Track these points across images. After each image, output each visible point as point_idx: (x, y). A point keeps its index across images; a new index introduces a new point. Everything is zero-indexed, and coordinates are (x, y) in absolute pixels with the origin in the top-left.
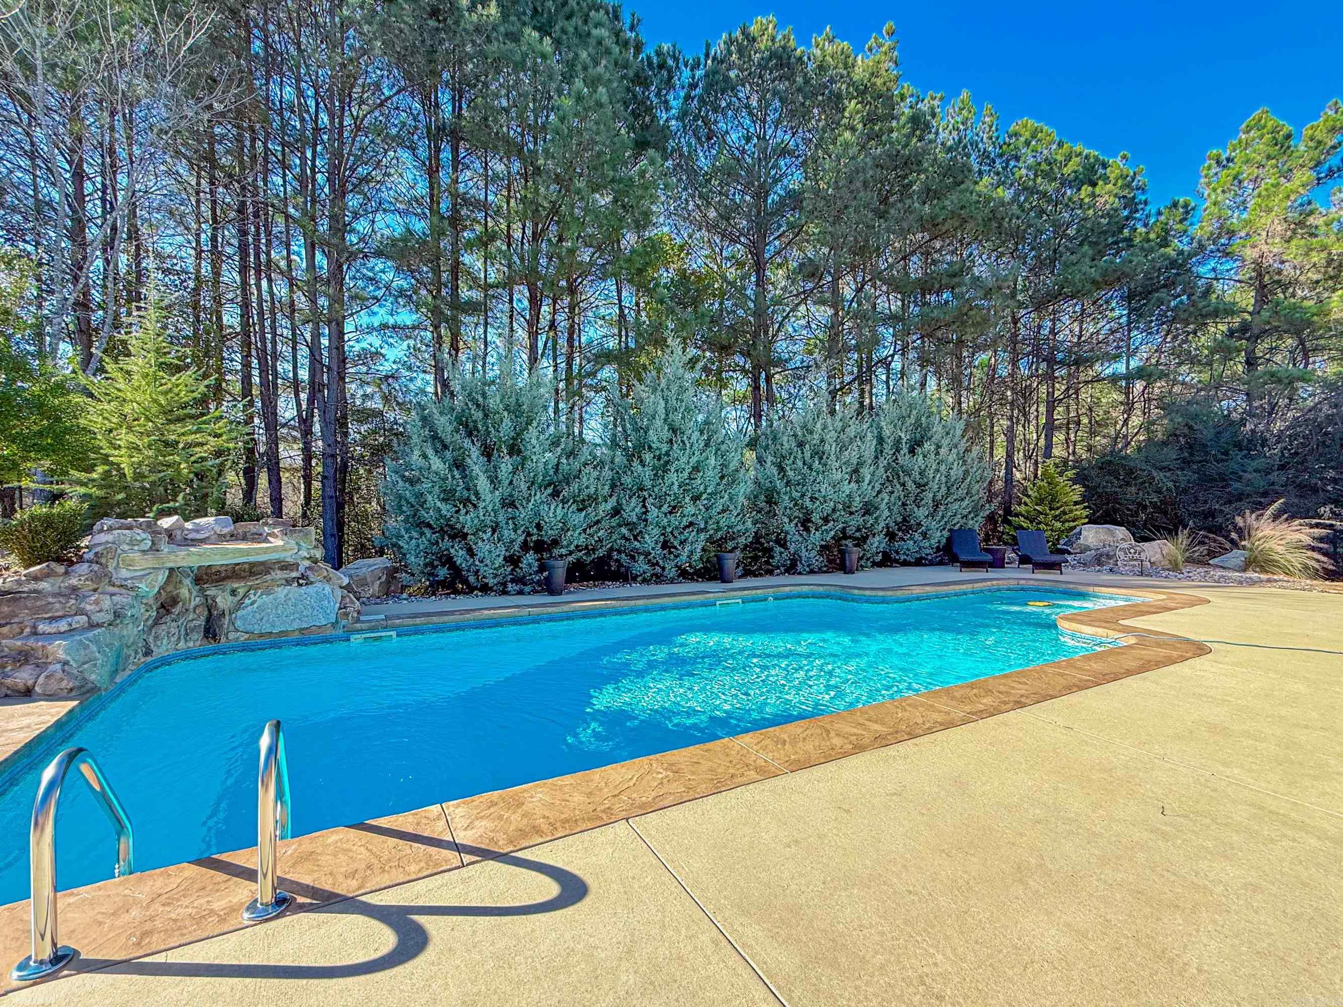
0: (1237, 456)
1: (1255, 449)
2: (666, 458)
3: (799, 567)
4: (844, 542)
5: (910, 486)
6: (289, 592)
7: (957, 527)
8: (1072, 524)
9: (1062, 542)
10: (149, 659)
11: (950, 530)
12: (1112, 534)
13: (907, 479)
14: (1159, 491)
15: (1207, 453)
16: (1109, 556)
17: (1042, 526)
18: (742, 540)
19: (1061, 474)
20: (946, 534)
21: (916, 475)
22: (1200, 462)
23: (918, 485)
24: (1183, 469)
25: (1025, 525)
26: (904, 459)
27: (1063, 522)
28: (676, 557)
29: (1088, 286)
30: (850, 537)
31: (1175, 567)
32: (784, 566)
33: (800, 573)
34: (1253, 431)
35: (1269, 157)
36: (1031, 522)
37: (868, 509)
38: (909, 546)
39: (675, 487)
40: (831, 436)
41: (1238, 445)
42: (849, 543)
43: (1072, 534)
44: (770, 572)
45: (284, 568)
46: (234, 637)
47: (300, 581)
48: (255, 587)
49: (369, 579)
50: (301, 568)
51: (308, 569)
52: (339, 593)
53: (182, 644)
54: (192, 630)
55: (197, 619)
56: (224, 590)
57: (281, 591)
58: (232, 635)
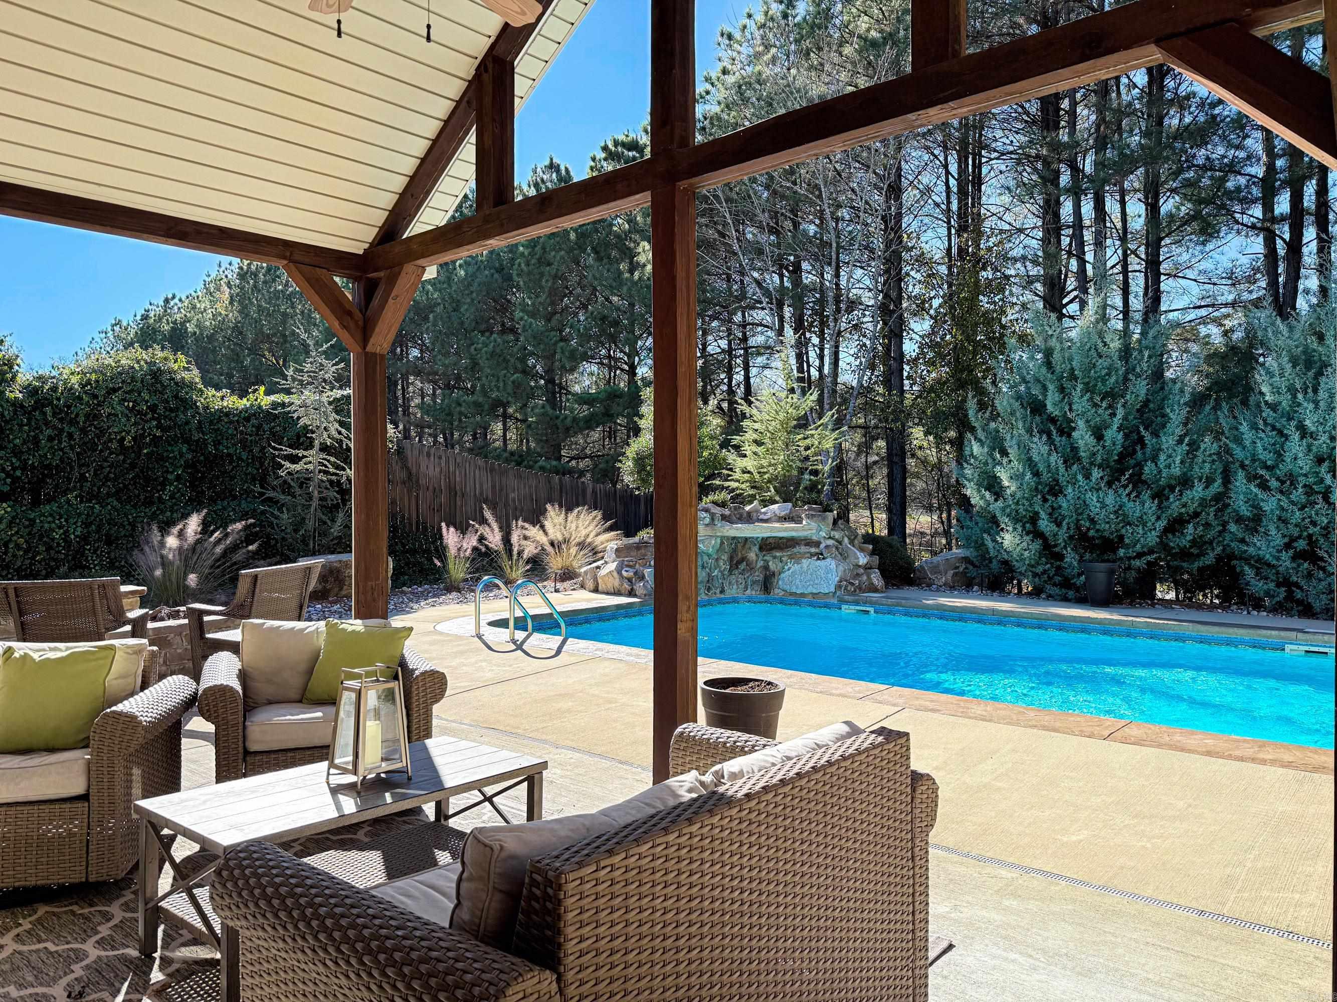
10: (723, 596)
45: (806, 545)
46: (777, 592)
47: (820, 556)
48: (791, 557)
49: (942, 568)
50: (822, 546)
51: (827, 547)
52: (841, 568)
53: (748, 592)
54: (754, 583)
55: (759, 576)
56: (775, 557)
57: (805, 562)
58: (776, 591)
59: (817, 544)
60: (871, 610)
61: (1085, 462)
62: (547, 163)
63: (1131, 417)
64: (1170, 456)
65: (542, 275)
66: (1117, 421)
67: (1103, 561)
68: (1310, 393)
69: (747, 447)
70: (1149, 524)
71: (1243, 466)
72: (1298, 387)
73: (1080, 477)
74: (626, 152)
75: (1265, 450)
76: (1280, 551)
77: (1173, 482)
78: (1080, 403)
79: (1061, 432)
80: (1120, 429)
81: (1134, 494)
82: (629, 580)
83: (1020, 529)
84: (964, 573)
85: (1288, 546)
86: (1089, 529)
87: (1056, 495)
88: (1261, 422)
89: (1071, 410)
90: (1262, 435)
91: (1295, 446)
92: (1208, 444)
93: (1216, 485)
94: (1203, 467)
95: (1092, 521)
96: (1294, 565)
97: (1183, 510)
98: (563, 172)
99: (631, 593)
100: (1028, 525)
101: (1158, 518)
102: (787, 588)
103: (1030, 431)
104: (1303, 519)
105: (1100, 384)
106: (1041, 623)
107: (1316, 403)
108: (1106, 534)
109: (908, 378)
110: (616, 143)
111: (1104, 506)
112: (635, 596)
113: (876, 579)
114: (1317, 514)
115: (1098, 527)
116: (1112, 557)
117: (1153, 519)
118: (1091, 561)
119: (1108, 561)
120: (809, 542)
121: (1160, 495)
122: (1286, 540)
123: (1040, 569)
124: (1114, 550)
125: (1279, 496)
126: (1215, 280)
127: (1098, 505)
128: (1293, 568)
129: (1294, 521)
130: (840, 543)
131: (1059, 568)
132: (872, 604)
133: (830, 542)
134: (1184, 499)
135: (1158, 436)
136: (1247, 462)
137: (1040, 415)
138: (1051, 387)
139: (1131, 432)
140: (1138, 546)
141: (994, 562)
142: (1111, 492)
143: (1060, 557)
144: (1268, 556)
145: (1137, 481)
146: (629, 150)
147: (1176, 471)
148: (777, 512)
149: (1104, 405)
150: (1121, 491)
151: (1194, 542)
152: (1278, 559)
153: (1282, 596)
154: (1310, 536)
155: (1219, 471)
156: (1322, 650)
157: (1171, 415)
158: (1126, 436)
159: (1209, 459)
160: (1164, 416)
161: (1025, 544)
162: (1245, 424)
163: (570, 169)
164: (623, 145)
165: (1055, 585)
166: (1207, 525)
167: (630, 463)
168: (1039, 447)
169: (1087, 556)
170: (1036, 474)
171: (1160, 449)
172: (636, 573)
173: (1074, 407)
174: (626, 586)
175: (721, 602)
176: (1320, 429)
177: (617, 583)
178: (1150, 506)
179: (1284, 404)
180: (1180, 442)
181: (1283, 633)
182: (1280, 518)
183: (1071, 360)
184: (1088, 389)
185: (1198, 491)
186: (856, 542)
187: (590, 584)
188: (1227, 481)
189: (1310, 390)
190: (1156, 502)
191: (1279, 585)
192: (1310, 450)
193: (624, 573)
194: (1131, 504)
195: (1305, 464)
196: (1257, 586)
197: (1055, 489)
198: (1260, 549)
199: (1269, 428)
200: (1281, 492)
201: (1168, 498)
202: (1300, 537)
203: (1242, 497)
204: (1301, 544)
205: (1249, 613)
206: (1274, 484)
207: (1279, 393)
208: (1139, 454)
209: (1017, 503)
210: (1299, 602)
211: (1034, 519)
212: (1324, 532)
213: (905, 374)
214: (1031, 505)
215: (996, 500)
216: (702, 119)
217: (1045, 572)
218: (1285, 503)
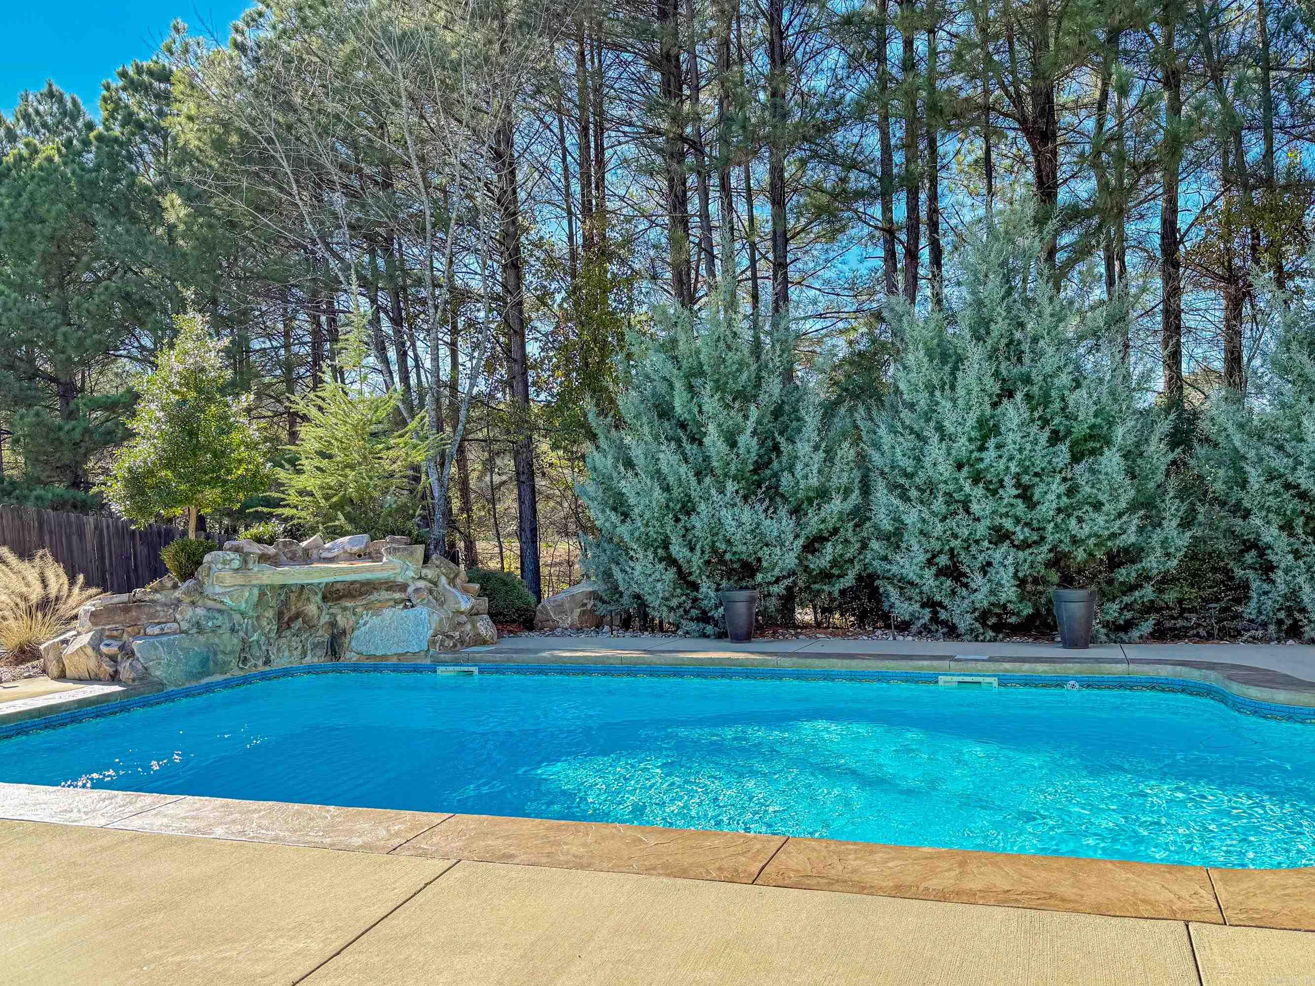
6: (396, 614)
10: (268, 668)
44: (1233, 635)
45: (389, 589)
46: (350, 657)
47: (407, 603)
48: (367, 607)
49: (567, 606)
50: (410, 590)
51: (417, 590)
52: (435, 618)
53: (308, 659)
54: (315, 646)
55: (323, 635)
56: (345, 609)
57: (388, 613)
58: (348, 655)
59: (403, 587)
60: (475, 670)
61: (718, 472)
62: (45, 89)
63: (765, 421)
64: (807, 465)
65: (32, 236)
66: (750, 424)
67: (742, 588)
68: (948, 391)
69: (304, 462)
70: (787, 544)
71: (882, 473)
72: (935, 382)
73: (713, 491)
74: (156, 84)
75: (904, 455)
76: (922, 568)
77: (811, 494)
78: (711, 404)
79: (693, 439)
80: (754, 433)
81: (771, 510)
82: (113, 658)
83: (651, 557)
84: (592, 611)
85: (930, 562)
86: (725, 552)
87: (688, 514)
88: (899, 424)
89: (700, 412)
90: (901, 439)
91: (935, 451)
92: (846, 452)
93: (854, 496)
94: (841, 477)
95: (729, 542)
96: (938, 583)
97: (822, 526)
98: (69, 105)
99: (114, 678)
100: (659, 551)
101: (797, 536)
102: (364, 649)
103: (656, 438)
104: (945, 532)
105: (731, 381)
106: (677, 671)
107: (954, 401)
108: (744, 557)
109: (534, 384)
110: (139, 70)
111: (740, 525)
112: (119, 682)
113: (485, 627)
114: (958, 526)
115: (734, 549)
116: (751, 583)
117: (791, 538)
118: (728, 590)
119: (746, 588)
120: (391, 586)
121: (797, 511)
122: (929, 555)
123: (674, 602)
124: (752, 576)
125: (919, 507)
126: (838, 291)
127: (734, 523)
128: (937, 587)
129: (936, 534)
130: (435, 584)
131: (695, 600)
132: (475, 662)
133: (421, 584)
134: (823, 515)
135: (794, 442)
136: (886, 470)
137: (669, 420)
138: (678, 385)
139: (766, 438)
140: (777, 569)
141: (625, 597)
142: (747, 508)
143: (695, 587)
144: (911, 575)
145: (774, 494)
146: (160, 81)
147: (814, 481)
148: (348, 548)
149: (737, 405)
150: (757, 506)
151: (834, 563)
152: (921, 577)
153: (927, 618)
154: (952, 550)
155: (857, 481)
156: (976, 679)
157: (807, 418)
158: (762, 444)
159: (846, 468)
160: (799, 419)
161: (657, 574)
162: (883, 426)
163: (80, 101)
164: (151, 73)
165: (692, 619)
166: (846, 541)
167: (118, 486)
168: (668, 457)
169: (724, 584)
170: (667, 489)
171: (796, 457)
172: (122, 648)
173: (704, 408)
174: (107, 668)
175: (264, 676)
176: (959, 429)
177: (92, 663)
178: (787, 524)
179: (922, 403)
180: (816, 448)
181: (935, 663)
182: (921, 532)
183: (698, 352)
184: (719, 387)
185: (836, 505)
186: (458, 581)
187: (54, 669)
188: (866, 490)
189: (947, 387)
190: (794, 518)
191: (923, 606)
192: (949, 454)
193: (104, 649)
194: (768, 521)
195: (945, 469)
196: (902, 609)
197: (688, 507)
198: (903, 567)
199: (908, 431)
200: (922, 502)
201: (806, 514)
202: (941, 552)
203: (883, 510)
204: (943, 560)
205: (895, 639)
206: (914, 493)
207: (917, 391)
208: (775, 465)
209: (647, 525)
210: (944, 623)
211: (666, 544)
212: (965, 545)
213: (530, 380)
214: (662, 526)
215: (623, 522)
216: (255, 48)
217: (680, 606)
218: (926, 515)
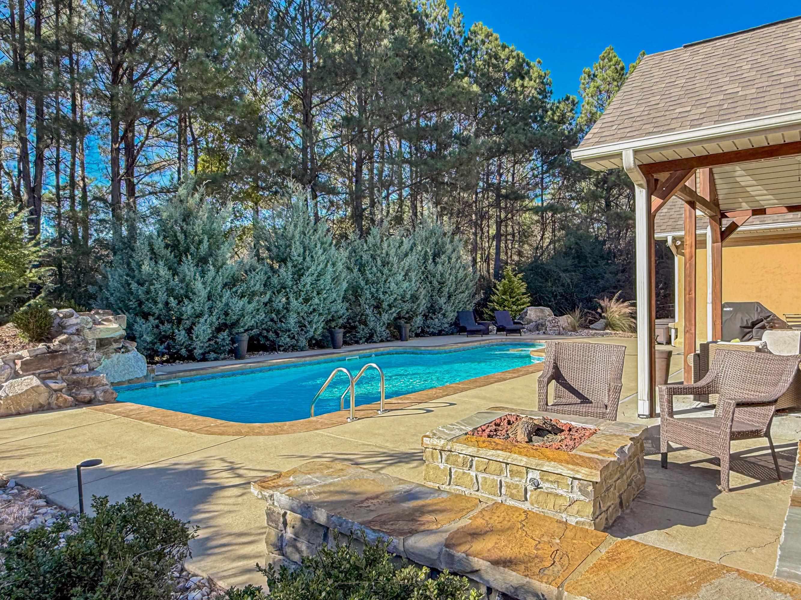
0: (602, 263)
1: (611, 260)
2: (301, 266)
3: (375, 338)
4: (399, 321)
5: (435, 283)
6: (119, 357)
7: (460, 310)
8: (522, 307)
9: (517, 318)
11: (458, 312)
12: (542, 311)
13: (432, 279)
14: (563, 285)
15: (587, 261)
16: (542, 325)
17: (506, 308)
18: (341, 321)
19: (515, 276)
20: (456, 314)
21: (438, 276)
22: (583, 267)
23: (440, 283)
24: (575, 271)
25: (497, 308)
26: (430, 266)
27: (517, 306)
28: (306, 333)
29: (522, 147)
30: (404, 318)
31: (574, 329)
32: (364, 337)
33: (375, 342)
34: (609, 248)
35: (614, 80)
36: (500, 306)
37: (414, 298)
38: (436, 322)
39: (308, 285)
40: (392, 252)
41: (602, 257)
42: (402, 322)
43: (522, 313)
44: (357, 342)
48: (105, 353)
57: (114, 357)
60: (179, 382)
